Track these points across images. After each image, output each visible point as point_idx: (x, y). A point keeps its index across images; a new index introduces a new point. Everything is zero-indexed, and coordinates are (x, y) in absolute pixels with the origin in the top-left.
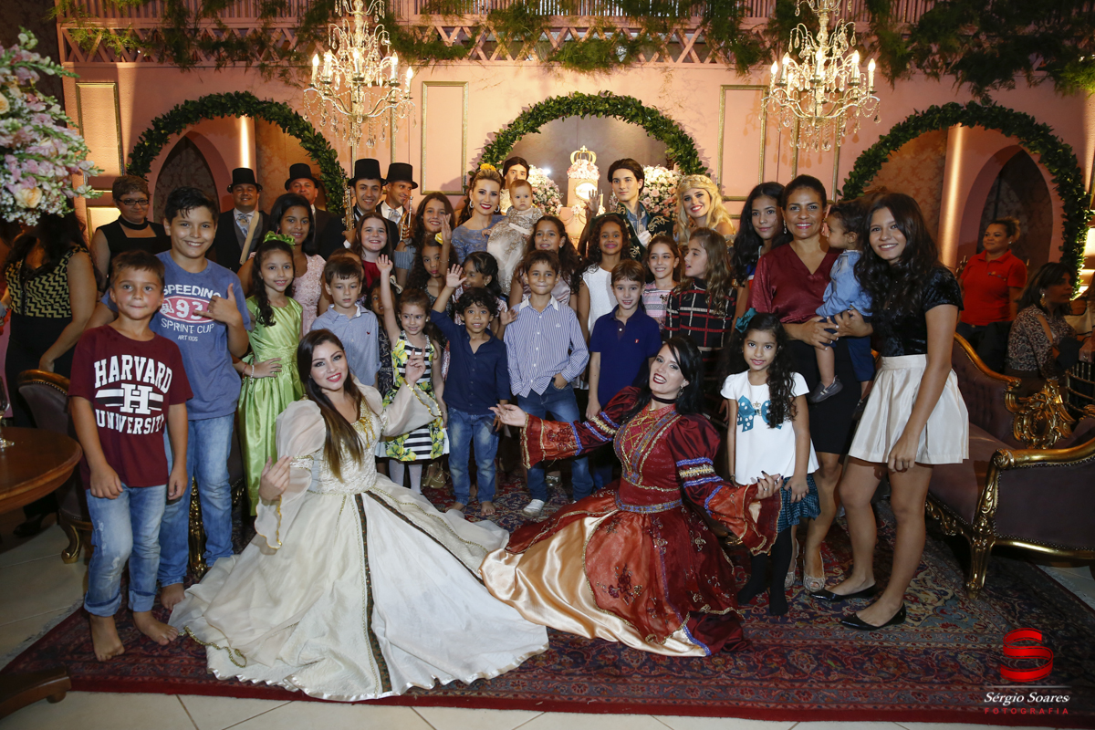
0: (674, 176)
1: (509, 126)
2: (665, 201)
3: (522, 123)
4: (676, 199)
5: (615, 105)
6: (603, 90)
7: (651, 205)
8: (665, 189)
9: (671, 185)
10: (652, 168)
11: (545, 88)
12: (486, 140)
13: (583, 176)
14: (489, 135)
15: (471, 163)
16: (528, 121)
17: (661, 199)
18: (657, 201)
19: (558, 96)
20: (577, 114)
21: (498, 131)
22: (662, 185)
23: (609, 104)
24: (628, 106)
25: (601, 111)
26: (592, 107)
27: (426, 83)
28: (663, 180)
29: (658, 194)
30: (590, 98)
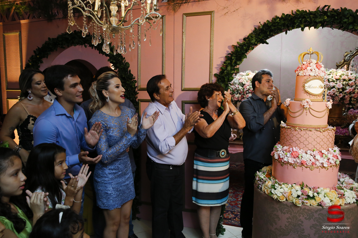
0: (351, 74)
1: (244, 39)
2: (347, 91)
3: (253, 36)
4: (355, 89)
5: (332, 16)
6: (322, 6)
7: (336, 93)
8: (347, 82)
9: (350, 80)
10: (335, 70)
11: (272, 9)
12: (227, 51)
13: (312, 74)
14: (229, 47)
15: (216, 68)
16: (259, 35)
17: (343, 89)
18: (341, 90)
19: (283, 14)
20: (298, 27)
21: (235, 44)
22: (344, 80)
23: (328, 16)
24: (345, 16)
25: (320, 22)
26: (313, 19)
27: (185, 14)
28: (343, 77)
29: (341, 86)
30: (311, 13)
